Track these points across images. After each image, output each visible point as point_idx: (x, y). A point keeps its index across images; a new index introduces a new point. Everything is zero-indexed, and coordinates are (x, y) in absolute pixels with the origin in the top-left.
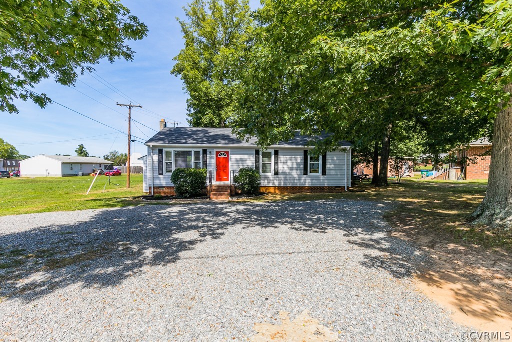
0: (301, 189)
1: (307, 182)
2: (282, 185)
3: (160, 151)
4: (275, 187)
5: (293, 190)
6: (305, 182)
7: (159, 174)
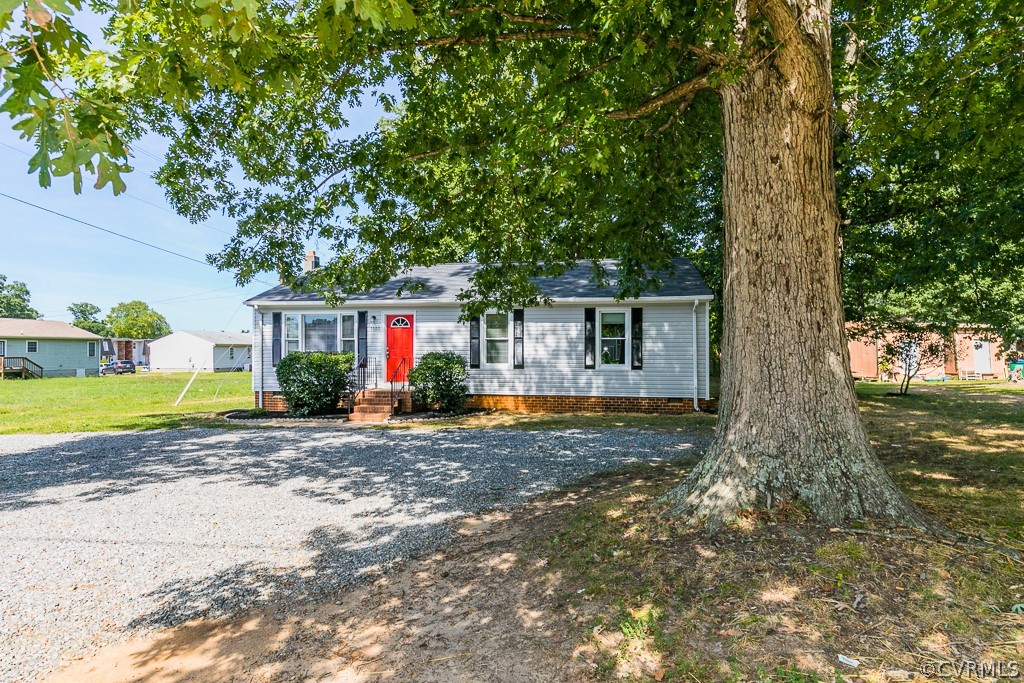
0: (580, 403)
1: (594, 385)
2: (533, 393)
3: (277, 318)
6: (589, 384)
7: (275, 366)
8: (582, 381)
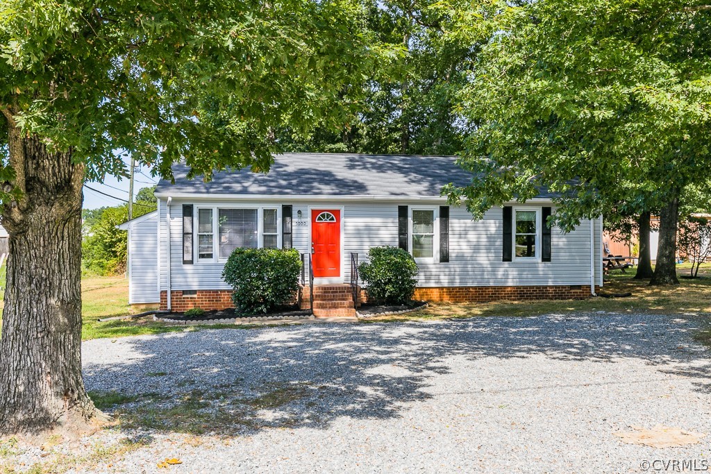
0: (496, 293)
1: (510, 277)
2: (457, 285)
3: (188, 211)
4: (442, 288)
5: (480, 294)
6: (506, 276)
7: (185, 262)
8: (500, 273)
